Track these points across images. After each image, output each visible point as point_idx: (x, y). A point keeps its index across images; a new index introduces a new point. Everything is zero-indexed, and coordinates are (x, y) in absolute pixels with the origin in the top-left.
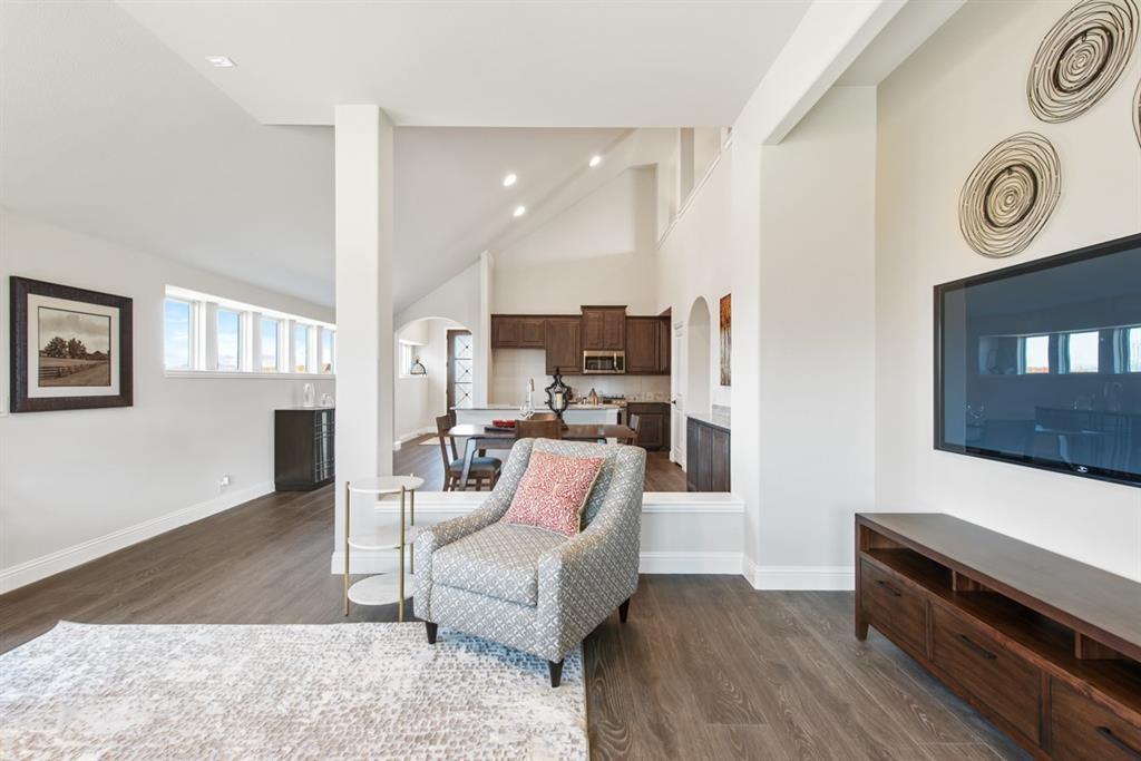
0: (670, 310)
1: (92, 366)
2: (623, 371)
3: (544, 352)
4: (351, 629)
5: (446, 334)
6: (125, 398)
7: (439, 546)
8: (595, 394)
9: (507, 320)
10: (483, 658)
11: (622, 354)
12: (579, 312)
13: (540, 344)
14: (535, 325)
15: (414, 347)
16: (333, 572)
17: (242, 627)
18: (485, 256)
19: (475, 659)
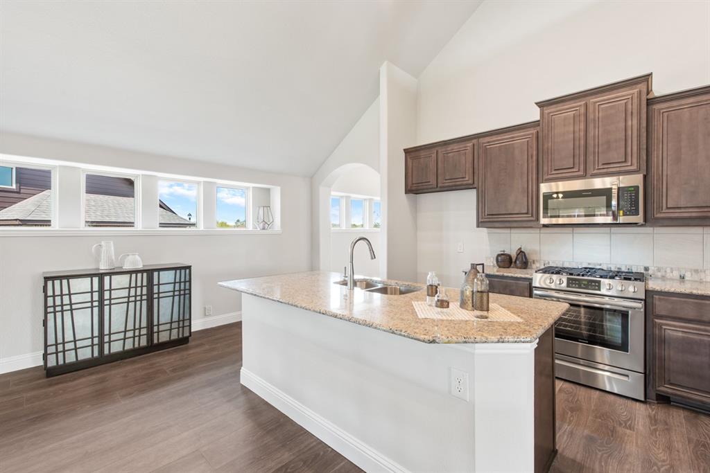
2: (639, 218)
3: (474, 193)
9: (423, 153)
12: (535, 115)
13: (466, 180)
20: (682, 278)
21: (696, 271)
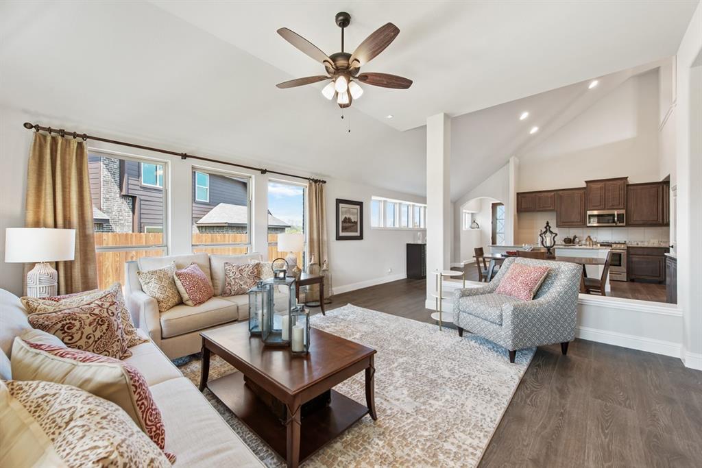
0: (669, 176)
1: (353, 226)
2: (624, 224)
3: (555, 213)
4: (431, 326)
5: (491, 205)
6: (361, 237)
7: (463, 296)
8: (591, 239)
9: (527, 195)
10: (481, 346)
11: (623, 212)
12: (584, 185)
13: (551, 208)
14: (547, 196)
15: (472, 214)
16: (426, 307)
17: (395, 317)
18: (512, 160)
19: (478, 346)
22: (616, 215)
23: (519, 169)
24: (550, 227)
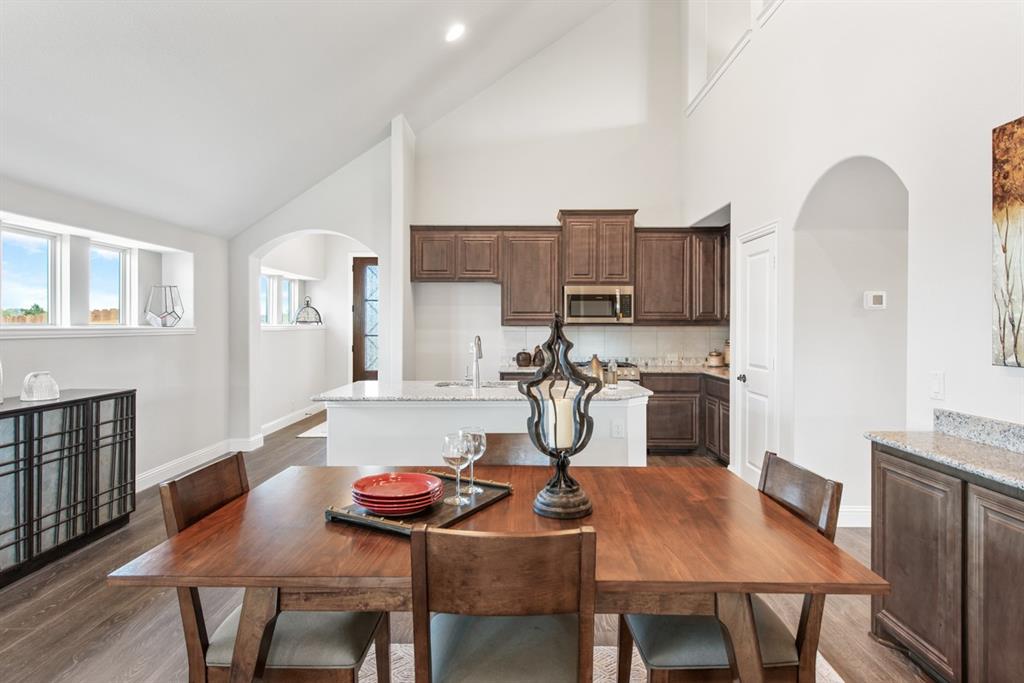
2: (631, 320)
3: (498, 289)
5: (351, 263)
9: (437, 235)
11: (629, 290)
12: (556, 221)
13: (490, 274)
14: (483, 244)
18: (398, 124)
20: (647, 364)
21: (654, 359)
22: (618, 297)
23: (417, 161)
24: (569, 346)
